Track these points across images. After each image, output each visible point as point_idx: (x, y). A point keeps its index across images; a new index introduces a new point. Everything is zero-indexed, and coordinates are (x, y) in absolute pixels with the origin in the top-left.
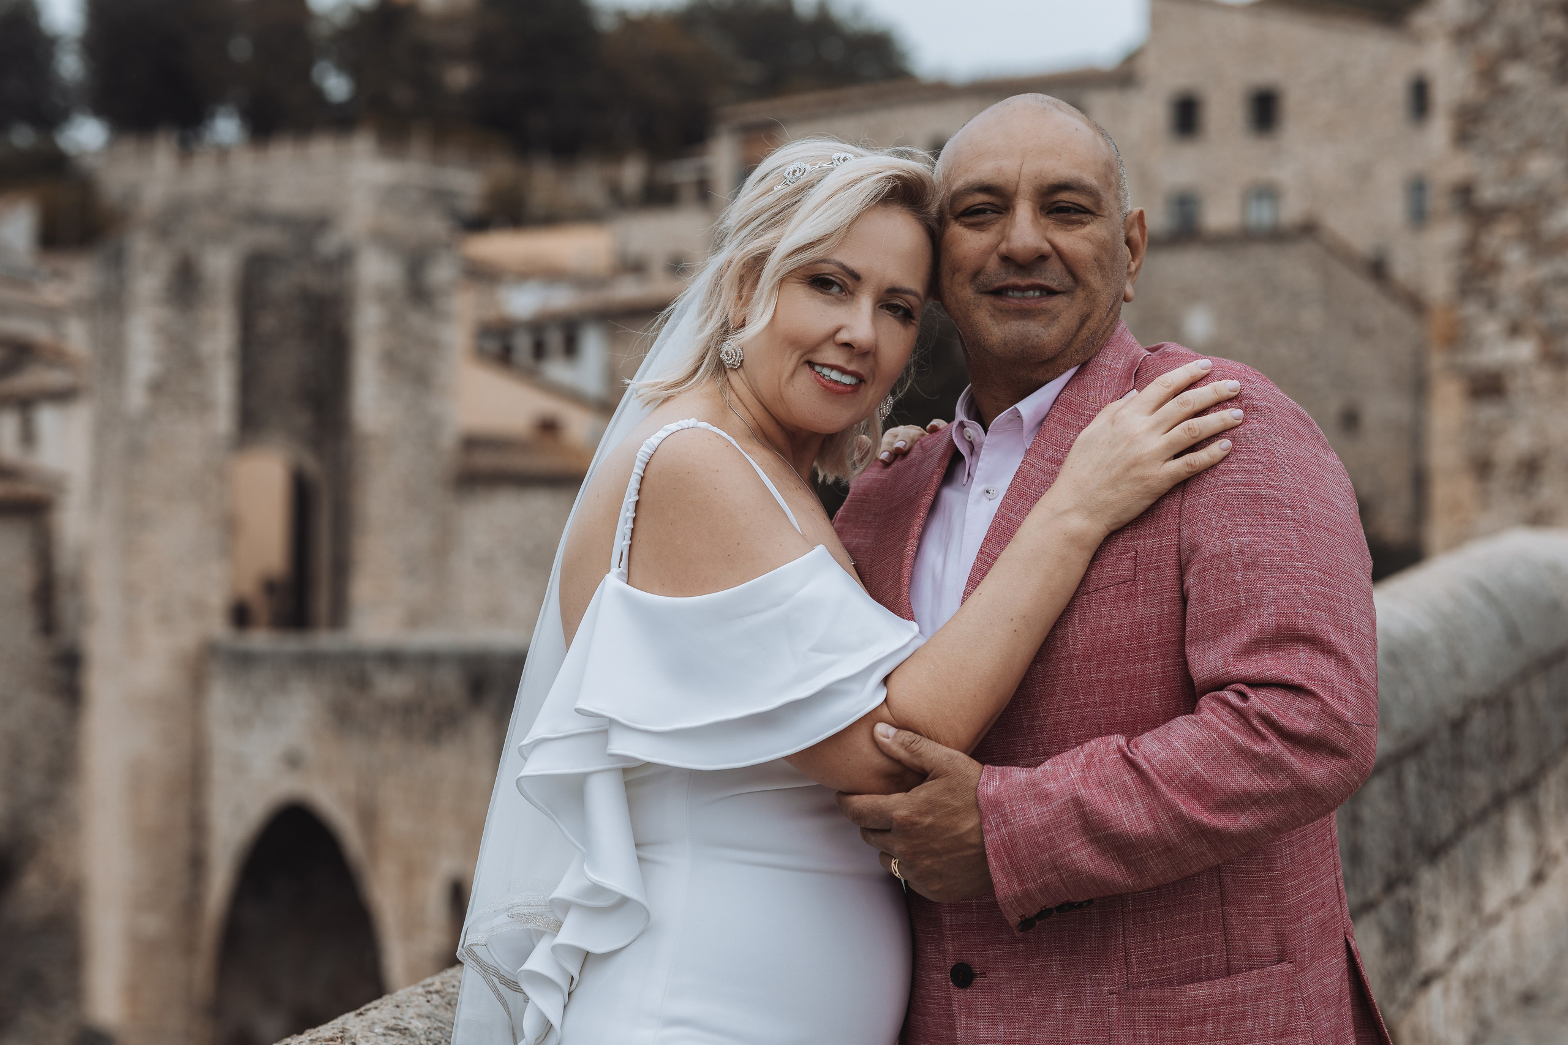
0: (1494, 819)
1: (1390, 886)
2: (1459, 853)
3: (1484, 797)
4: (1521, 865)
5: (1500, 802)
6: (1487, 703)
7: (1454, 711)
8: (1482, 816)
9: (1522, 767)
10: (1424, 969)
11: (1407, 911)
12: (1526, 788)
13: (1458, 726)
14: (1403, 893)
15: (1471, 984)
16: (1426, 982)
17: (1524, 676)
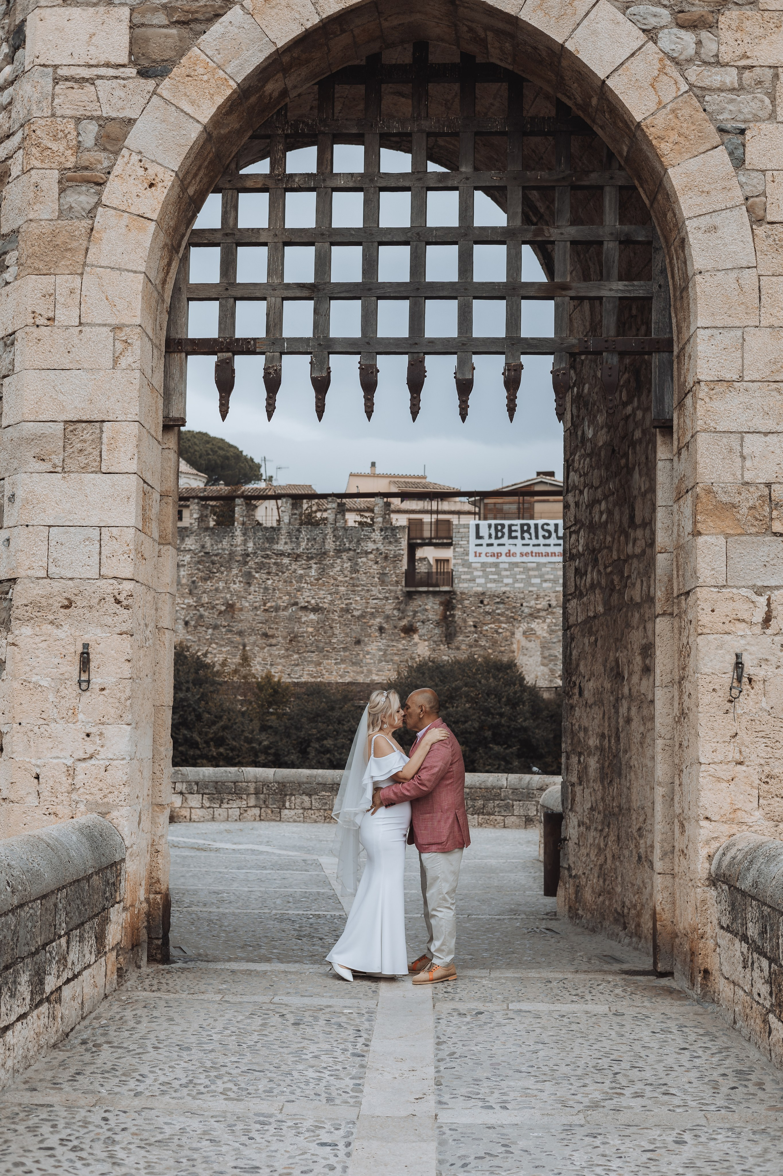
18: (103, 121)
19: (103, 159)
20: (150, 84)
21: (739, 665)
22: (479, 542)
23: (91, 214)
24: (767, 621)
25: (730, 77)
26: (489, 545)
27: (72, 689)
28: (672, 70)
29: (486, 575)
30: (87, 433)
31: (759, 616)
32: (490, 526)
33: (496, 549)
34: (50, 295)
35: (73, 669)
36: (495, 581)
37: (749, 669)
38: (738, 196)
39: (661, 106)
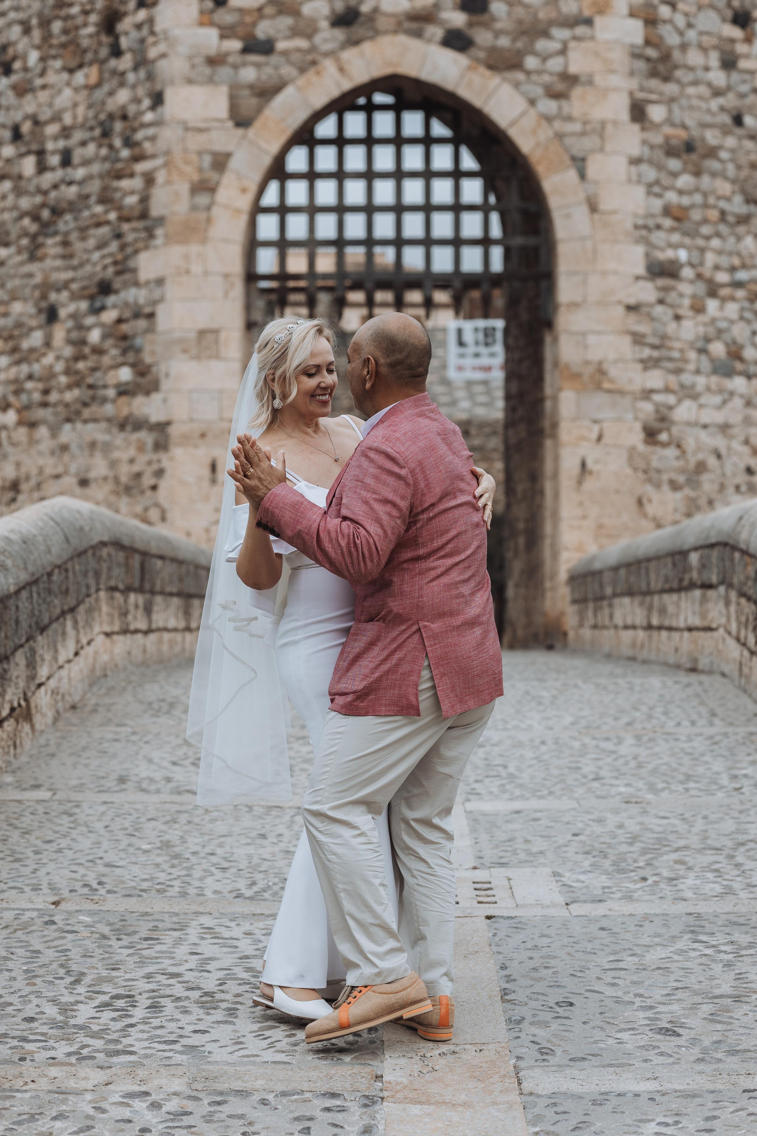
0: (62, 620)
1: (27, 640)
2: (50, 632)
3: (58, 611)
4: (71, 646)
5: (63, 613)
6: (59, 567)
7: (49, 569)
8: (58, 618)
9: (71, 601)
10: (38, 681)
11: (33, 651)
12: (72, 610)
13: (50, 574)
14: (31, 642)
15: (54, 692)
16: (40, 685)
17: (72, 558)
18: (215, 155)
19: (214, 176)
20: (240, 132)
21: (583, 465)
22: (462, 350)
23: (209, 208)
24: (599, 438)
25: (576, 127)
26: (477, 355)
27: (206, 484)
28: (544, 123)
29: (471, 396)
30: (211, 337)
31: (594, 436)
32: (476, 330)
33: (485, 361)
34: (186, 257)
35: (206, 472)
36: (482, 404)
37: (590, 465)
38: (582, 196)
39: (538, 144)
